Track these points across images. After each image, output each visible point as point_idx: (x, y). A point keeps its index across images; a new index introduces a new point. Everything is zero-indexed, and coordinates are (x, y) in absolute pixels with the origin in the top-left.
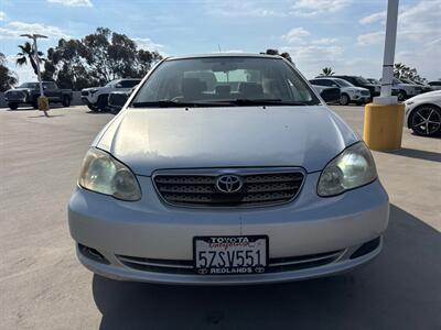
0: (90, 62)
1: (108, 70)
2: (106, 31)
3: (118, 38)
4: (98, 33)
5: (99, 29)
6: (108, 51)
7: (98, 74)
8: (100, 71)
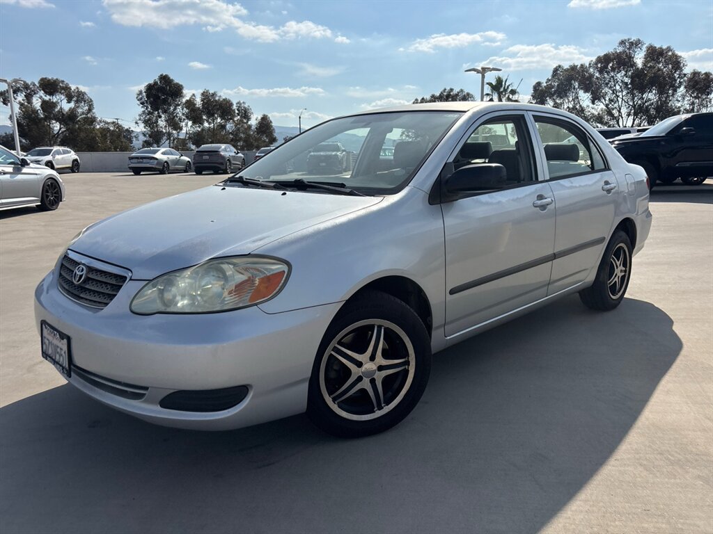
0: (596, 98)
1: (624, 111)
2: (636, 44)
3: (655, 54)
4: (620, 50)
5: (622, 43)
6: (632, 77)
7: (606, 118)
8: (610, 113)
